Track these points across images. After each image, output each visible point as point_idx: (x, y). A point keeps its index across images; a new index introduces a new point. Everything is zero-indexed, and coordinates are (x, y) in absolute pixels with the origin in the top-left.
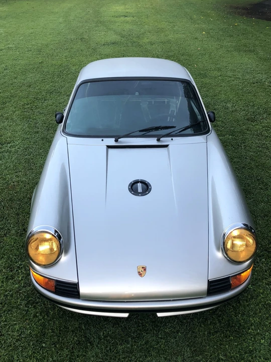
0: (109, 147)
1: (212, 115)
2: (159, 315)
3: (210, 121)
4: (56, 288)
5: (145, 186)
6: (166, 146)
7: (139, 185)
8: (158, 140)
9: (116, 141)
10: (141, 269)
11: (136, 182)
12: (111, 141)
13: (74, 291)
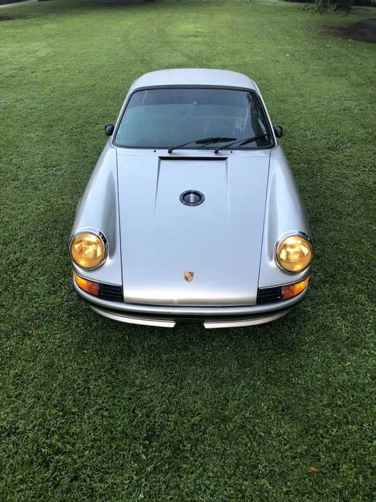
0: (162, 158)
1: (278, 129)
2: (208, 326)
3: (276, 136)
4: (99, 291)
5: (197, 197)
6: (225, 159)
7: (192, 196)
8: (216, 152)
9: (170, 152)
10: (188, 274)
11: (189, 193)
12: (165, 153)
13: (117, 295)
